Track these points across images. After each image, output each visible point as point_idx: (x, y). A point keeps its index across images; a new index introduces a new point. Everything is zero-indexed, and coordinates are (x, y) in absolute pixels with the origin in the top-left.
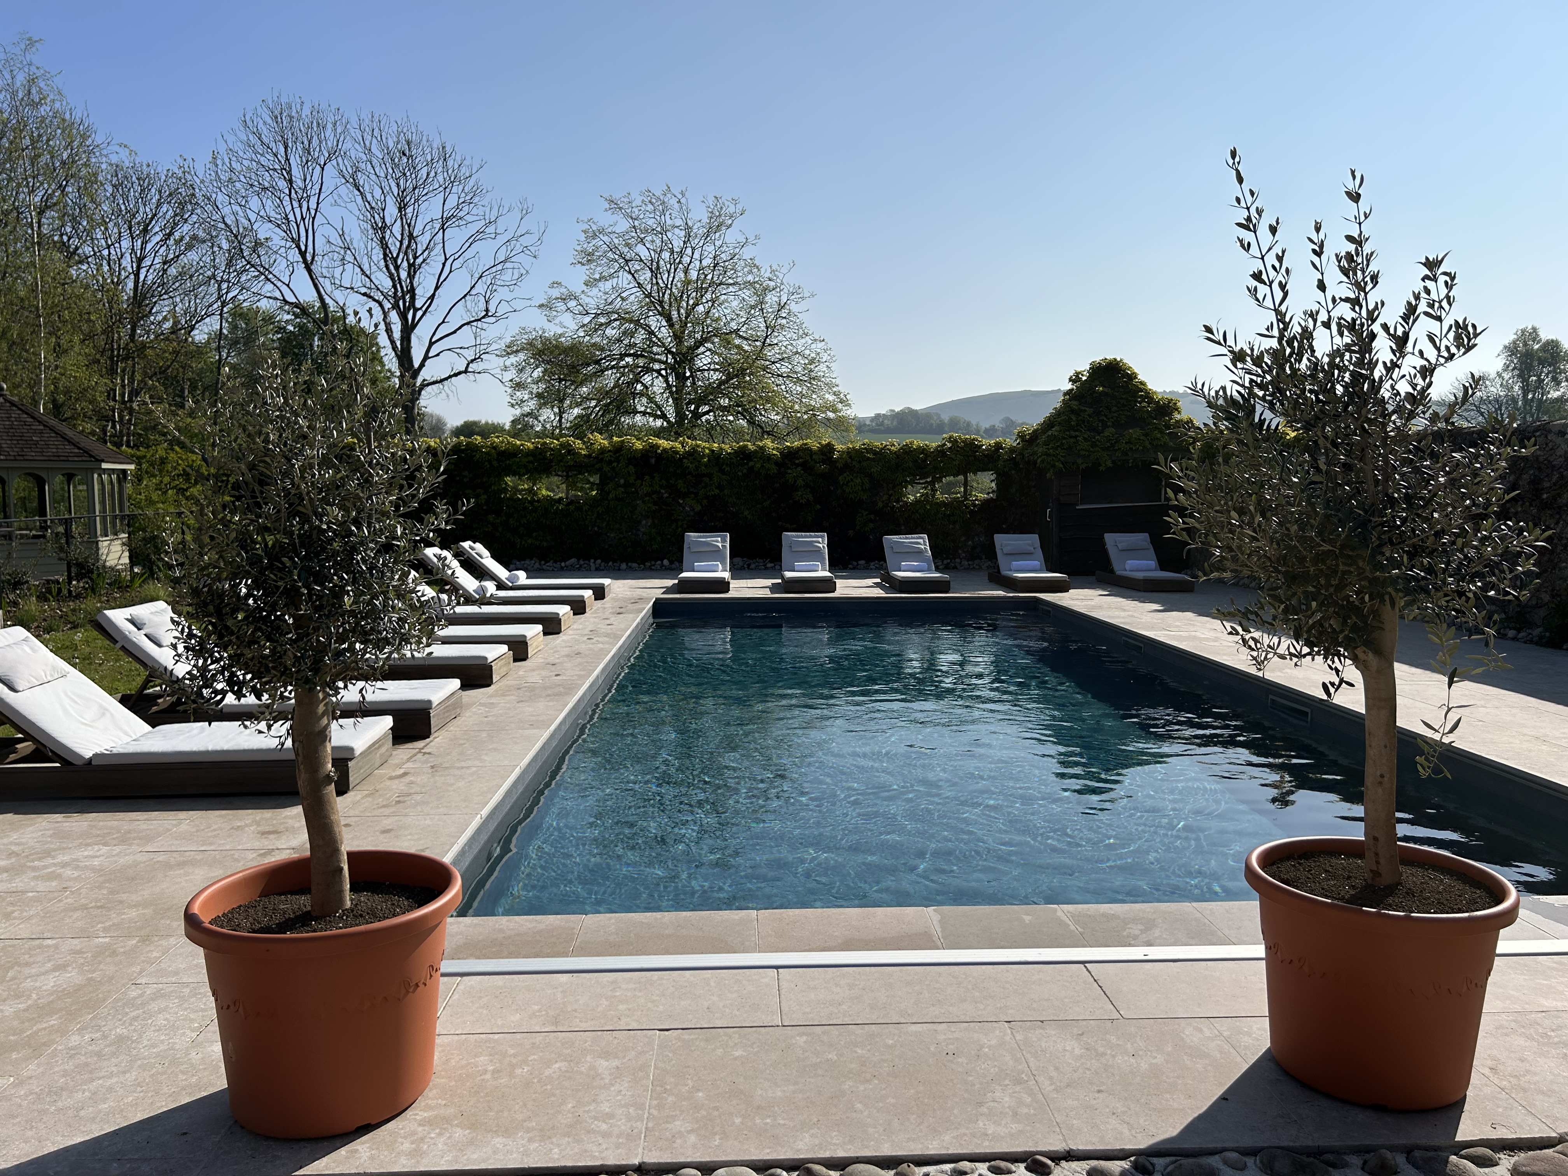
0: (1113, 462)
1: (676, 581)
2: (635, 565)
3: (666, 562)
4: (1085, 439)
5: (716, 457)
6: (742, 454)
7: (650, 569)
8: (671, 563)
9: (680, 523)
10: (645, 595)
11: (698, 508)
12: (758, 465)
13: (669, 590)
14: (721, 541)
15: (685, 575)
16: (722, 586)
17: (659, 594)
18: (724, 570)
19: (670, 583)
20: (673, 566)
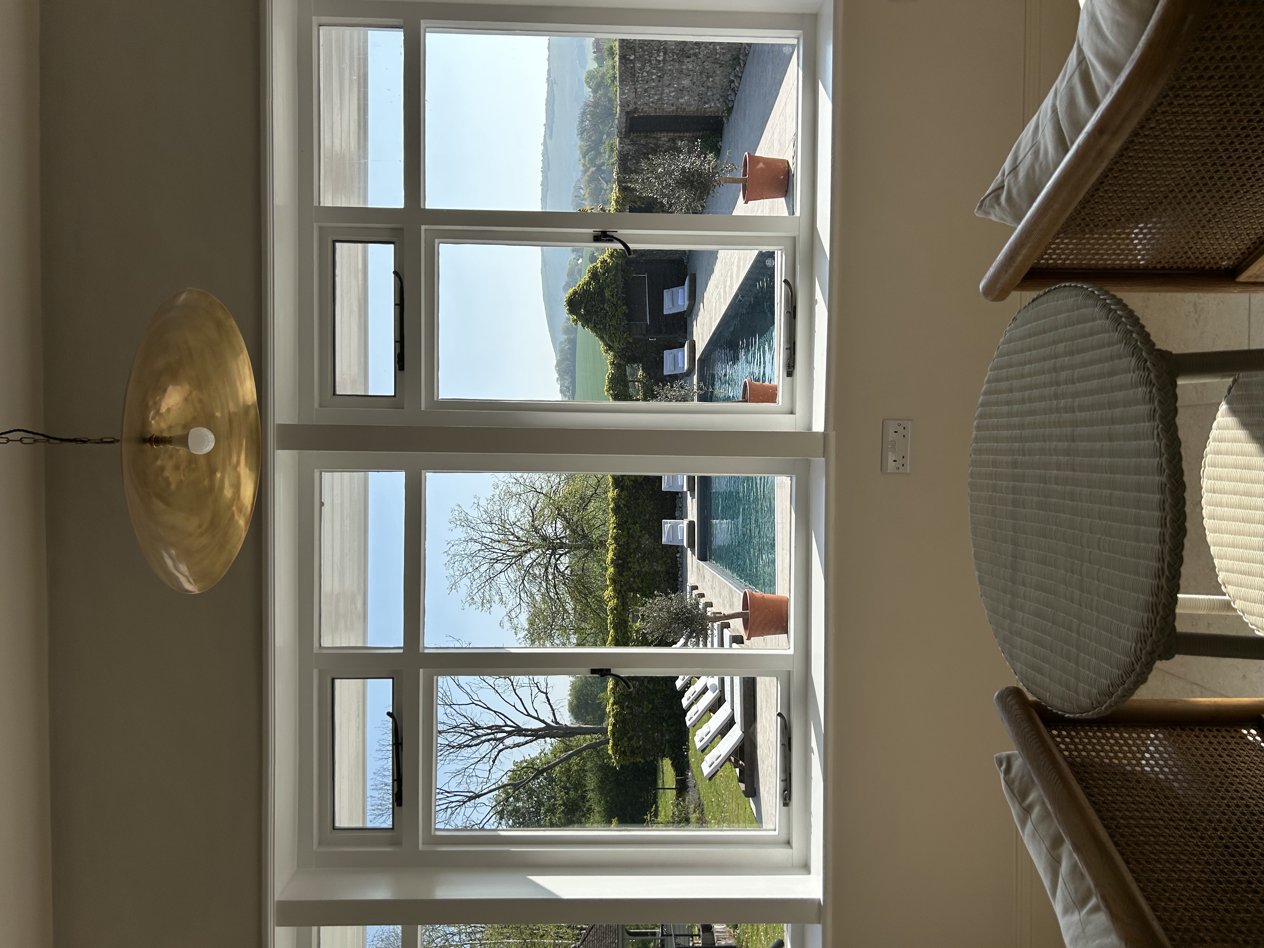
0: (624, 304)
1: (689, 549)
2: (680, 573)
3: (678, 555)
4: (611, 320)
5: (619, 526)
6: (617, 510)
7: (682, 564)
8: (678, 552)
9: (656, 547)
10: (696, 565)
11: (647, 536)
12: (623, 502)
13: (693, 553)
14: (667, 524)
15: (685, 544)
16: (691, 524)
17: (695, 558)
18: (683, 523)
19: (689, 552)
20: (680, 551)
